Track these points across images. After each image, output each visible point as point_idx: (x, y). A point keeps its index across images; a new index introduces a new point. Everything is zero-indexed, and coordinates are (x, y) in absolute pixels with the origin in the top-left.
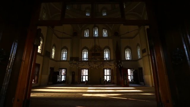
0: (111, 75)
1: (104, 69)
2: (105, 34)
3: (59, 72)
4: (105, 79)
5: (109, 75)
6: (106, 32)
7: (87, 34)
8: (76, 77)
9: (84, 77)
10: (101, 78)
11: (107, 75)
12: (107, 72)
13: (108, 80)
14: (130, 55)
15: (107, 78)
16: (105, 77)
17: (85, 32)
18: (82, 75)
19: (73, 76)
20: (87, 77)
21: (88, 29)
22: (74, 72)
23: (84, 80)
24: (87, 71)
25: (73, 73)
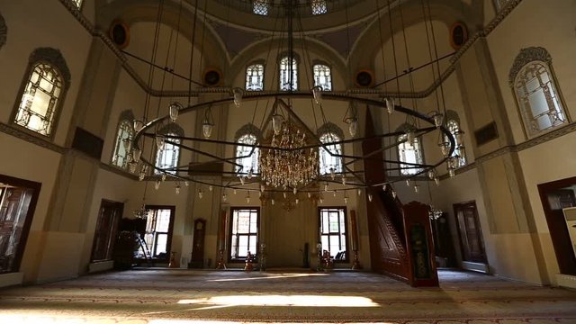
0: (345, 234)
1: (319, 210)
2: (323, 78)
3: (146, 220)
4: (325, 247)
5: (339, 234)
6: (328, 74)
7: (255, 80)
8: (211, 241)
9: (243, 240)
10: (307, 245)
11: (330, 234)
12: (332, 221)
15: (334, 246)
16: (324, 239)
17: (250, 73)
18: (234, 232)
19: (199, 237)
20: (254, 239)
21: (261, 62)
22: (204, 222)
23: (243, 253)
24: (254, 216)
25: (200, 226)
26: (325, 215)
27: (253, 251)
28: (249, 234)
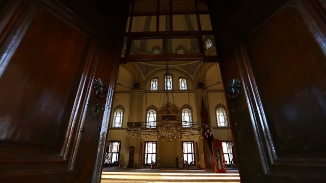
0: (194, 153)
1: (183, 142)
2: (183, 85)
3: (109, 147)
4: (185, 159)
5: (191, 153)
6: (185, 82)
7: (154, 86)
8: (137, 156)
9: (150, 156)
10: (177, 158)
11: (187, 154)
12: (188, 148)
13: (189, 163)
14: (225, 118)
15: (189, 159)
16: (185, 156)
17: (152, 83)
18: (146, 152)
19: (132, 154)
20: (154, 156)
21: (157, 78)
22: (133, 147)
23: (149, 162)
24: (154, 145)
25: (132, 149)
26: (185, 145)
27: (154, 161)
28: (152, 154)
